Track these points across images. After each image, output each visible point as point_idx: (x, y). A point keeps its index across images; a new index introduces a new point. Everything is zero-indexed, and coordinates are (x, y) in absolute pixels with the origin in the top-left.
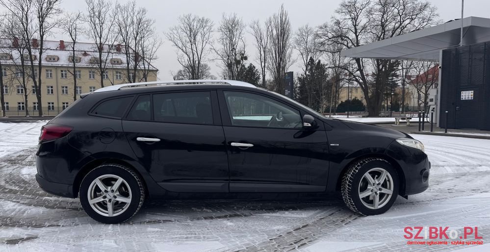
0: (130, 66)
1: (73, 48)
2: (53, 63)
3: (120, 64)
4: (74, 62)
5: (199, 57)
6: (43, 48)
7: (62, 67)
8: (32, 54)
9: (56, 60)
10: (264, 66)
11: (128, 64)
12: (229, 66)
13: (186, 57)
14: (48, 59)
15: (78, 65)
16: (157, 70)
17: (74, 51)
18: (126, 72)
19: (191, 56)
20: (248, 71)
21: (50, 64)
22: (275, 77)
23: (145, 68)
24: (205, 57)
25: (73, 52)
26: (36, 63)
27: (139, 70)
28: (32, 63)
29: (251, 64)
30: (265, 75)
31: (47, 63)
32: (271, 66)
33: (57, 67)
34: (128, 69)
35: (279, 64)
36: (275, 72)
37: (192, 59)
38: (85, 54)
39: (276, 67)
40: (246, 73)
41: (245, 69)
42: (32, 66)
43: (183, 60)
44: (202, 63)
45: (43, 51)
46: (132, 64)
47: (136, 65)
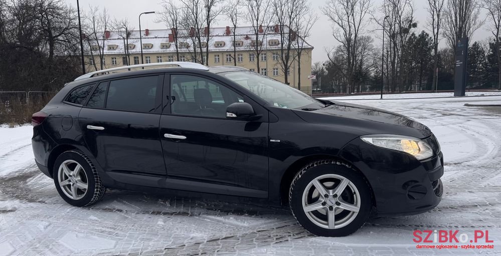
0: (284, 46)
1: (234, 33)
2: (220, 48)
3: (277, 45)
4: (234, 47)
5: (357, 29)
6: (210, 35)
7: (227, 52)
8: (201, 41)
9: (223, 45)
10: (437, 33)
11: (282, 44)
12: (393, 36)
13: (342, 31)
14: (216, 45)
15: (237, 49)
16: (313, 48)
17: (234, 35)
18: (280, 53)
19: (348, 29)
20: (419, 40)
21: (217, 49)
22: (454, 46)
23: (299, 47)
24: (363, 28)
25: (233, 37)
26: (204, 50)
27: (293, 49)
28: (201, 50)
29: (423, 32)
30: (437, 44)
31: (215, 48)
32: (448, 33)
33: (223, 52)
34: (282, 50)
35: (460, 28)
36: (453, 38)
37: (348, 32)
38: (247, 38)
39: (456, 33)
40: (416, 43)
41: (415, 37)
42: (201, 52)
43: (338, 35)
44: (359, 35)
45: (210, 38)
46: (286, 43)
47: (289, 45)
